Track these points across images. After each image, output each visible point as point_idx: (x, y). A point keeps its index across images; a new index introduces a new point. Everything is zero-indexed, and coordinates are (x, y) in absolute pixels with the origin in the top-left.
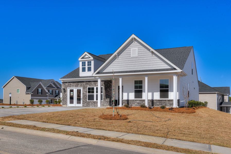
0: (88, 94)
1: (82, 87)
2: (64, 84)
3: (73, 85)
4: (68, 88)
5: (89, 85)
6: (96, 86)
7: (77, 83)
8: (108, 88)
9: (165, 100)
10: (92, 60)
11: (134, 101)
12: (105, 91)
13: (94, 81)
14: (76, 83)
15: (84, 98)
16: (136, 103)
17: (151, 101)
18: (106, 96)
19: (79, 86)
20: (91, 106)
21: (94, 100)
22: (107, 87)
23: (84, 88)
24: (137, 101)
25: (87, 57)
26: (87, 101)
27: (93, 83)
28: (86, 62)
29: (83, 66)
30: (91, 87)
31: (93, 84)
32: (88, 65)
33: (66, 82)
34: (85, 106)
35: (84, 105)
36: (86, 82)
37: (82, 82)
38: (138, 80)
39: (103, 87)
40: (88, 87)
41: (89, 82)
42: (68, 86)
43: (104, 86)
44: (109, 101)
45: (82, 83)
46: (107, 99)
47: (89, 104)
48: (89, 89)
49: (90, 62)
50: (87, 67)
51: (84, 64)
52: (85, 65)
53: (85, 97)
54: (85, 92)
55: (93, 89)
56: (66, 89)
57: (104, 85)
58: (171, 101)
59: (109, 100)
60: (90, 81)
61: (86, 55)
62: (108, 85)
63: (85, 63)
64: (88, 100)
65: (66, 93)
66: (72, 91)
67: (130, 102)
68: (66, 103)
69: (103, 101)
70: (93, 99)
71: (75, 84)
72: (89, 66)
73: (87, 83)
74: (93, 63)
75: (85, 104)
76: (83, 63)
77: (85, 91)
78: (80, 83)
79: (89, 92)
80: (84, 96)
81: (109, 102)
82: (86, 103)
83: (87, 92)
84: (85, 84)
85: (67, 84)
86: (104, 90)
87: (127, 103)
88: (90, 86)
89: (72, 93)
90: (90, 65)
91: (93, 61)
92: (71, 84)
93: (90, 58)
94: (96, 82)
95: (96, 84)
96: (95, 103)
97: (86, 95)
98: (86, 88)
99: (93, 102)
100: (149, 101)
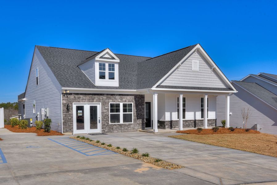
0: (110, 113)
1: (101, 103)
2: (66, 96)
3: (84, 98)
4: (73, 103)
5: (111, 100)
6: (122, 102)
7: (92, 96)
8: (140, 105)
10: (116, 63)
11: (177, 122)
13: (120, 95)
14: (90, 96)
15: (105, 120)
17: (194, 121)
18: (137, 116)
19: (95, 100)
20: (116, 131)
22: (138, 103)
23: (104, 104)
25: (107, 56)
26: (110, 124)
27: (117, 97)
28: (107, 65)
29: (100, 69)
30: (115, 103)
31: (118, 98)
32: (110, 69)
33: (71, 94)
34: (106, 131)
35: (104, 130)
36: (107, 94)
37: (101, 94)
39: (132, 103)
40: (110, 103)
41: (112, 95)
42: (75, 100)
43: (134, 102)
44: (141, 122)
45: (101, 97)
46: (139, 120)
47: (112, 128)
48: (112, 106)
49: (113, 66)
50: (107, 72)
51: (102, 67)
52: (104, 69)
53: (106, 117)
54: (106, 111)
55: (118, 106)
56: (70, 105)
57: (134, 100)
59: (141, 121)
60: (114, 95)
61: (107, 53)
62: (140, 102)
63: (104, 65)
64: (111, 122)
65: (70, 113)
66: (80, 108)
67: (173, 123)
68: (71, 130)
69: (133, 123)
70: (119, 121)
71: (88, 97)
72: (112, 72)
73: (109, 96)
74: (117, 67)
75: (107, 128)
76: (100, 65)
77: (105, 109)
78: (96, 96)
79: (112, 111)
80: (104, 116)
81: (141, 125)
82: (108, 126)
83: (108, 110)
84: (106, 98)
85: (72, 97)
86: (135, 108)
87: (170, 125)
88: (113, 102)
89: (80, 111)
90: (113, 70)
91: (118, 65)
92: (81, 96)
93: (113, 58)
94: (123, 97)
95: (123, 99)
96: (123, 126)
97: (108, 115)
98: (107, 105)
99: (118, 124)
100: (192, 121)
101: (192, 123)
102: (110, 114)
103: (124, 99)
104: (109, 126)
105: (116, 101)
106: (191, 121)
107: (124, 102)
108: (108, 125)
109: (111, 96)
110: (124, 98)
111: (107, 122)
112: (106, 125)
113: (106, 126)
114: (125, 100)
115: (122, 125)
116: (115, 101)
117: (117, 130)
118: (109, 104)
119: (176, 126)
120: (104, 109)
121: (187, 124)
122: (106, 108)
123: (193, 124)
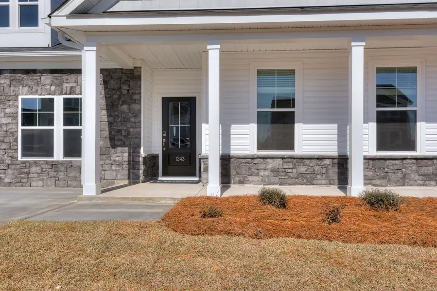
0: (20, 128)
5: (26, 89)
6: (61, 94)
8: (124, 103)
9: (404, 159)
11: (256, 161)
12: (109, 116)
13: (53, 71)
15: (4, 146)
16: (267, 173)
17: (336, 161)
18: (112, 138)
20: (40, 183)
21: (52, 155)
22: (116, 96)
23: (3, 101)
24: (271, 164)
26: (20, 158)
27: (46, 79)
30: (37, 97)
31: (48, 82)
34: (7, 180)
35: (1, 178)
36: (14, 71)
38: (276, 68)
40: (20, 97)
41: (27, 72)
44: (126, 159)
46: (119, 149)
47: (28, 174)
50: (14, 4)
53: (6, 140)
54: (9, 120)
55: (48, 104)
58: (430, 162)
59: (126, 155)
60: (34, 71)
62: (125, 92)
64: (23, 155)
67: (233, 164)
70: (49, 152)
72: (29, 3)
73: (19, 76)
75: (10, 171)
77: (6, 116)
79: (28, 120)
80: (4, 137)
81: (126, 166)
82: (13, 167)
83: (15, 117)
84: (7, 81)
88: (32, 94)
94: (65, 77)
95: (65, 85)
96: (62, 169)
97: (14, 134)
98: (11, 103)
99: (47, 162)
100: (327, 162)
101: (326, 166)
102: (23, 130)
103: (69, 85)
104: (18, 167)
105: (39, 92)
106: (320, 158)
107: (66, 94)
108: (12, 164)
109: (25, 77)
110: (67, 81)
111: (11, 154)
112: (8, 161)
113: (8, 165)
114: (72, 87)
115: (61, 163)
116: (36, 92)
117: (42, 180)
118: (17, 100)
119: (250, 178)
120: (3, 114)
121: (303, 169)
122: (8, 110)
123: (330, 171)
